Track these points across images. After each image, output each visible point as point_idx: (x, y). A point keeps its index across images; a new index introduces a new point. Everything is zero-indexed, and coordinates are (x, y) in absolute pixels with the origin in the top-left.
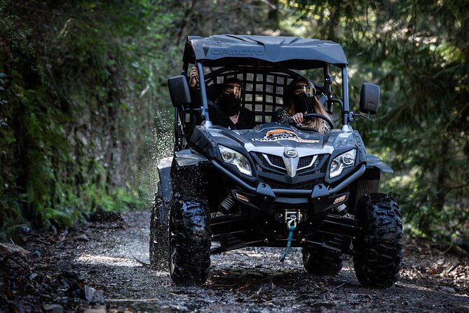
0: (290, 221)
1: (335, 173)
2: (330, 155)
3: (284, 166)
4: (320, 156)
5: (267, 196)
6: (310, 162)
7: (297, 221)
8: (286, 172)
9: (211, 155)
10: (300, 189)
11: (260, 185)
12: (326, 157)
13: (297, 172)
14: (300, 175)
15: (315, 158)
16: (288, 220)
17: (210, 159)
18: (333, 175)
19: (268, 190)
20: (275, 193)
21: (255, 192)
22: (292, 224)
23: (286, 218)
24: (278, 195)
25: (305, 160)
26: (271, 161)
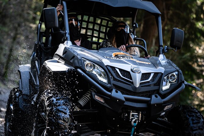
0: (134, 120)
1: (166, 87)
2: (162, 74)
3: (131, 79)
4: (156, 74)
5: (119, 100)
6: (149, 77)
7: (138, 120)
8: (132, 83)
9: (77, 65)
10: (141, 96)
11: (114, 91)
12: (159, 75)
13: (141, 84)
14: (142, 86)
15: (152, 75)
16: (132, 119)
17: (77, 68)
18: (164, 88)
19: (119, 95)
20: (125, 98)
21: (110, 96)
22: (135, 122)
23: (131, 117)
24: (127, 99)
25: (145, 76)
26: (121, 74)
